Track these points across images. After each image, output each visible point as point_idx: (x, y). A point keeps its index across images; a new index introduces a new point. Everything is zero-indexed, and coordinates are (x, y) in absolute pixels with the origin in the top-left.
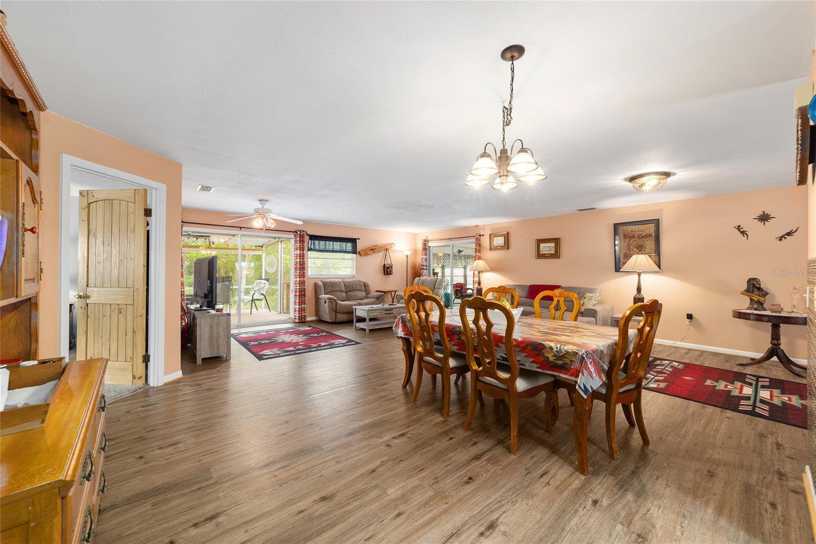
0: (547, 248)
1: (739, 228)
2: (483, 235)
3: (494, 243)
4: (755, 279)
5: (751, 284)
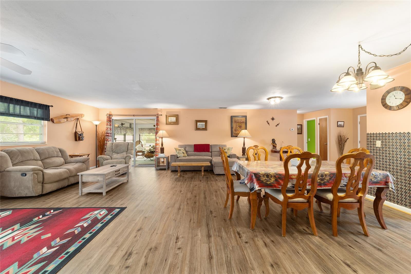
0: (200, 125)
1: (267, 122)
2: (161, 115)
3: (169, 121)
4: (274, 139)
5: (274, 141)
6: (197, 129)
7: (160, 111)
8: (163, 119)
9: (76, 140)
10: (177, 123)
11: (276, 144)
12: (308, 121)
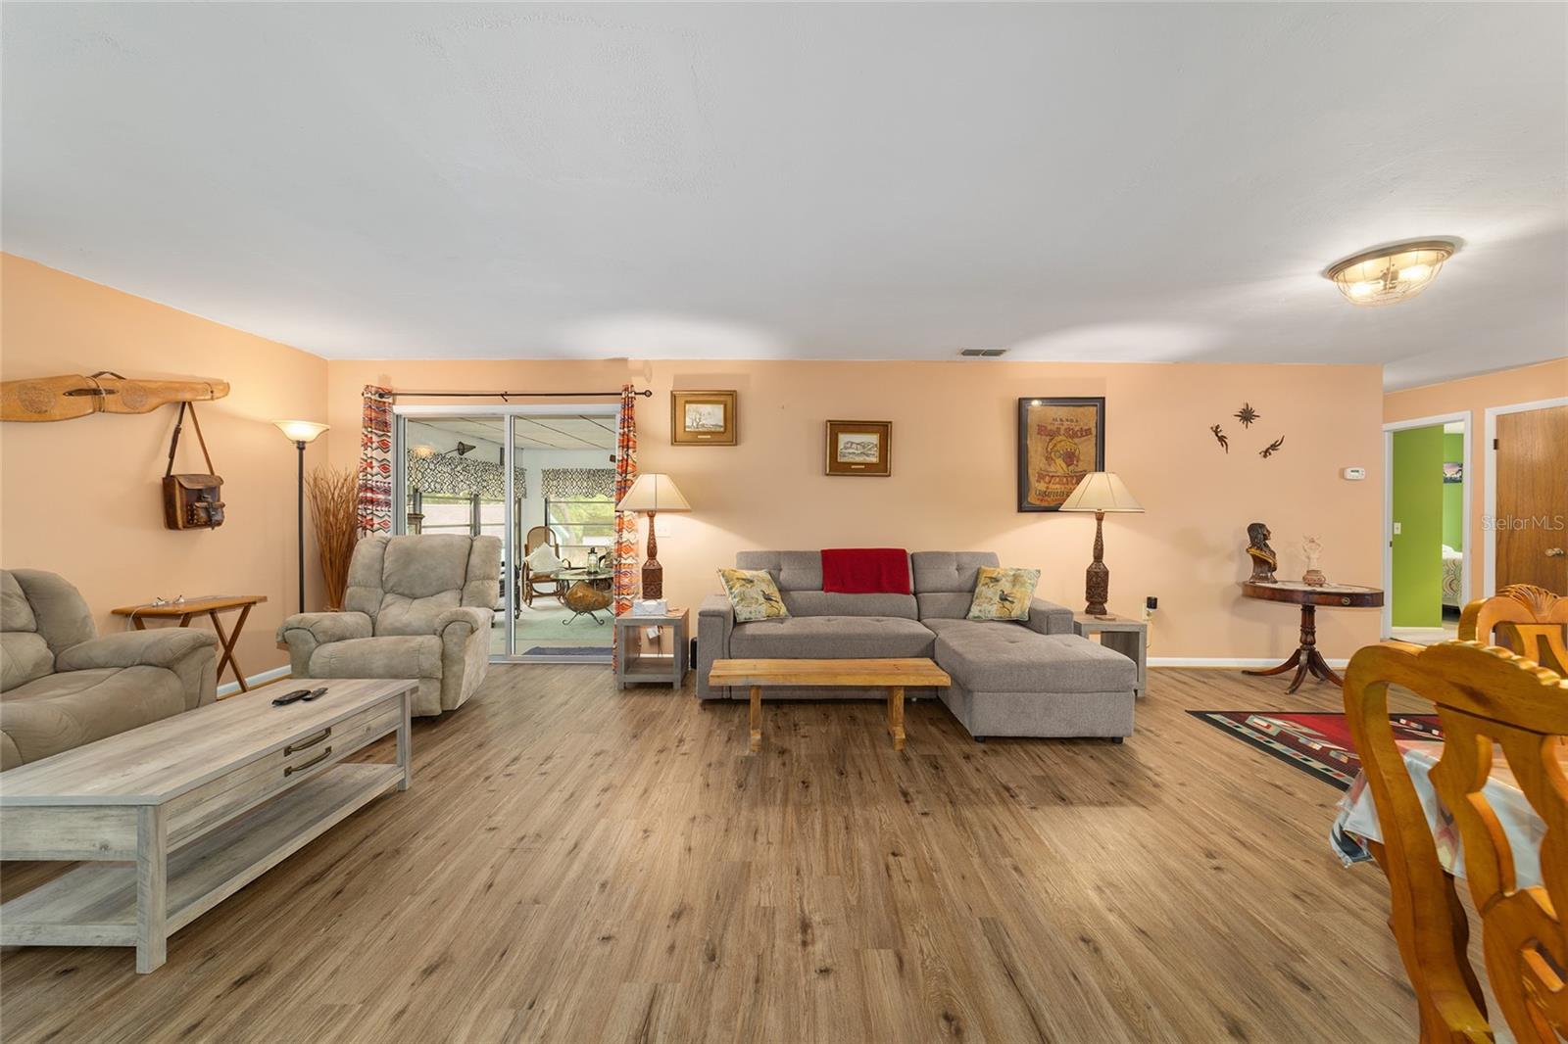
0: (858, 447)
1: (1216, 430)
2: (647, 394)
3: (688, 422)
4: (1262, 526)
5: (1258, 534)
6: (837, 467)
7: (639, 373)
8: (654, 415)
9: (171, 523)
10: (729, 434)
11: (1273, 554)
12: (1398, 435)
